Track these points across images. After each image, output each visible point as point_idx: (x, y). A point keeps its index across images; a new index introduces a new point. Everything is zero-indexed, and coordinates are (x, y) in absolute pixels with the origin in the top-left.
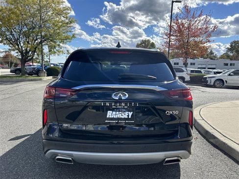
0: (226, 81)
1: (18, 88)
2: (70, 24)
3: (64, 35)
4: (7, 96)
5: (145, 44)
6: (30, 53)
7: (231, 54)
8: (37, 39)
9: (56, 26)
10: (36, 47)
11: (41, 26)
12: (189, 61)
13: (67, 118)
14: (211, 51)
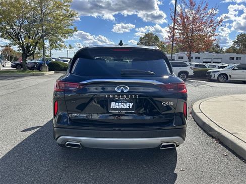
0: (230, 76)
1: (21, 83)
2: (71, 17)
3: (65, 28)
4: (11, 91)
5: (149, 38)
6: (32, 47)
7: (238, 48)
8: (38, 33)
9: (57, 19)
10: (37, 42)
11: (42, 19)
12: (194, 55)
13: (77, 108)
14: (217, 44)
